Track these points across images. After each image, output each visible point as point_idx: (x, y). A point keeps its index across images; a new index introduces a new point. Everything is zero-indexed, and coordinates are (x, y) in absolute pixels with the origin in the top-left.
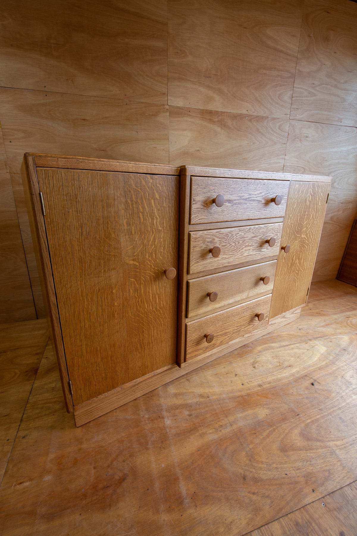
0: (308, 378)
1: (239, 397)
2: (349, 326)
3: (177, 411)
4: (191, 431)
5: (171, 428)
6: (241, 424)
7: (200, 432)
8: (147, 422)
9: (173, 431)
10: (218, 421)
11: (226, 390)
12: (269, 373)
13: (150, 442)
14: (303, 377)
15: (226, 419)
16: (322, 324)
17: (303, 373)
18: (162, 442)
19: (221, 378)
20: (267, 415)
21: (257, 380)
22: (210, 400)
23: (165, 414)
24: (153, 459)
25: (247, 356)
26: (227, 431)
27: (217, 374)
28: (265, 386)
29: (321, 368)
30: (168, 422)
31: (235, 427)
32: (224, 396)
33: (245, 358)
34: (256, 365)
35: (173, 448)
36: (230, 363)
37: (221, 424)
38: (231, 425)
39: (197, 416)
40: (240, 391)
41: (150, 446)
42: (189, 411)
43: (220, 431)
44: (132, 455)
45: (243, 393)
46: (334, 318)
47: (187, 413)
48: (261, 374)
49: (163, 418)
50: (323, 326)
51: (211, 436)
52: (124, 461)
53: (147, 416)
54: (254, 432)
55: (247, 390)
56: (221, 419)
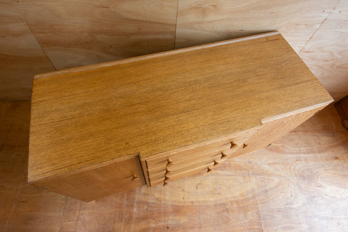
0: (224, 206)
1: (176, 206)
2: (290, 170)
3: (142, 205)
4: (144, 218)
5: (135, 214)
6: (170, 222)
7: (148, 220)
8: (125, 206)
9: (136, 216)
10: (159, 218)
11: (172, 199)
12: (203, 195)
13: (124, 218)
14: (221, 204)
15: (163, 218)
16: (270, 162)
17: (223, 201)
18: (129, 220)
19: (174, 190)
20: (185, 222)
21: (193, 198)
22: (161, 203)
23: (135, 205)
24: (123, 227)
25: (198, 177)
26: (161, 224)
27: (172, 186)
28: (195, 204)
29: (237, 202)
30: (135, 210)
31: (166, 223)
32: (169, 203)
33: (196, 178)
34: (199, 186)
35: (133, 225)
36: (184, 180)
37: (160, 219)
38: (165, 222)
39: (150, 211)
40: (179, 202)
41: (123, 220)
42: (147, 206)
43: (158, 223)
44: (114, 223)
45: (180, 205)
46: (285, 158)
47: (146, 207)
48: (198, 194)
49: (133, 207)
50: (269, 164)
51: (153, 225)
52: (110, 224)
53: (126, 203)
54: (173, 229)
55: (184, 203)
56: (161, 216)
